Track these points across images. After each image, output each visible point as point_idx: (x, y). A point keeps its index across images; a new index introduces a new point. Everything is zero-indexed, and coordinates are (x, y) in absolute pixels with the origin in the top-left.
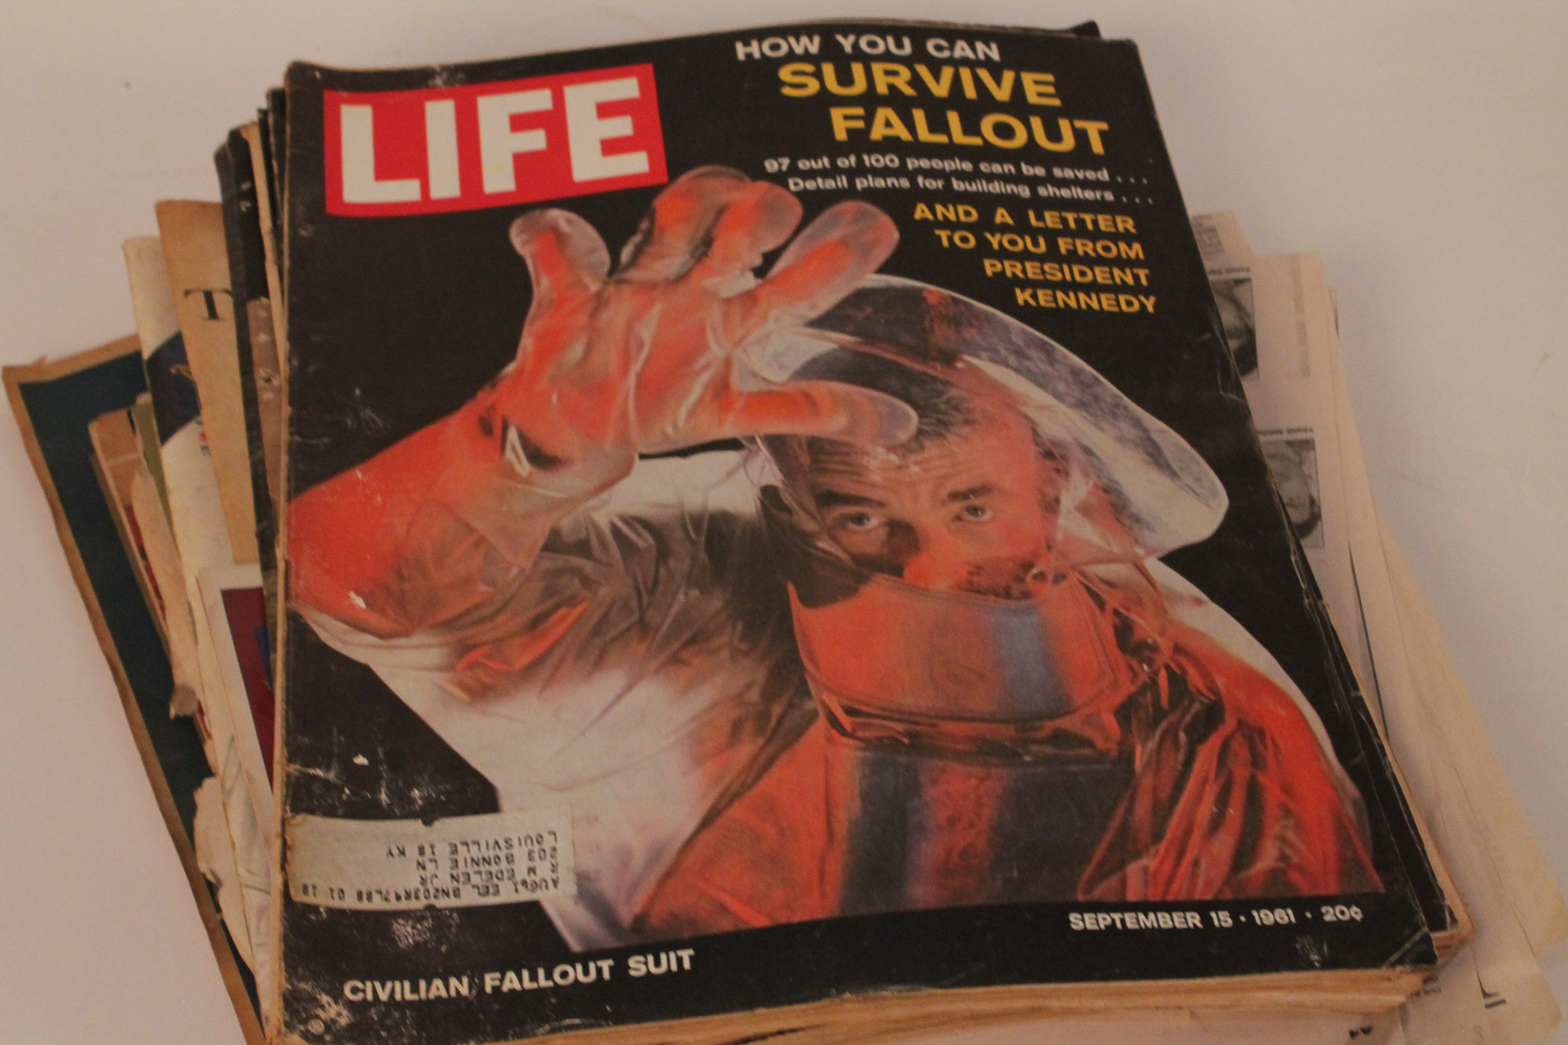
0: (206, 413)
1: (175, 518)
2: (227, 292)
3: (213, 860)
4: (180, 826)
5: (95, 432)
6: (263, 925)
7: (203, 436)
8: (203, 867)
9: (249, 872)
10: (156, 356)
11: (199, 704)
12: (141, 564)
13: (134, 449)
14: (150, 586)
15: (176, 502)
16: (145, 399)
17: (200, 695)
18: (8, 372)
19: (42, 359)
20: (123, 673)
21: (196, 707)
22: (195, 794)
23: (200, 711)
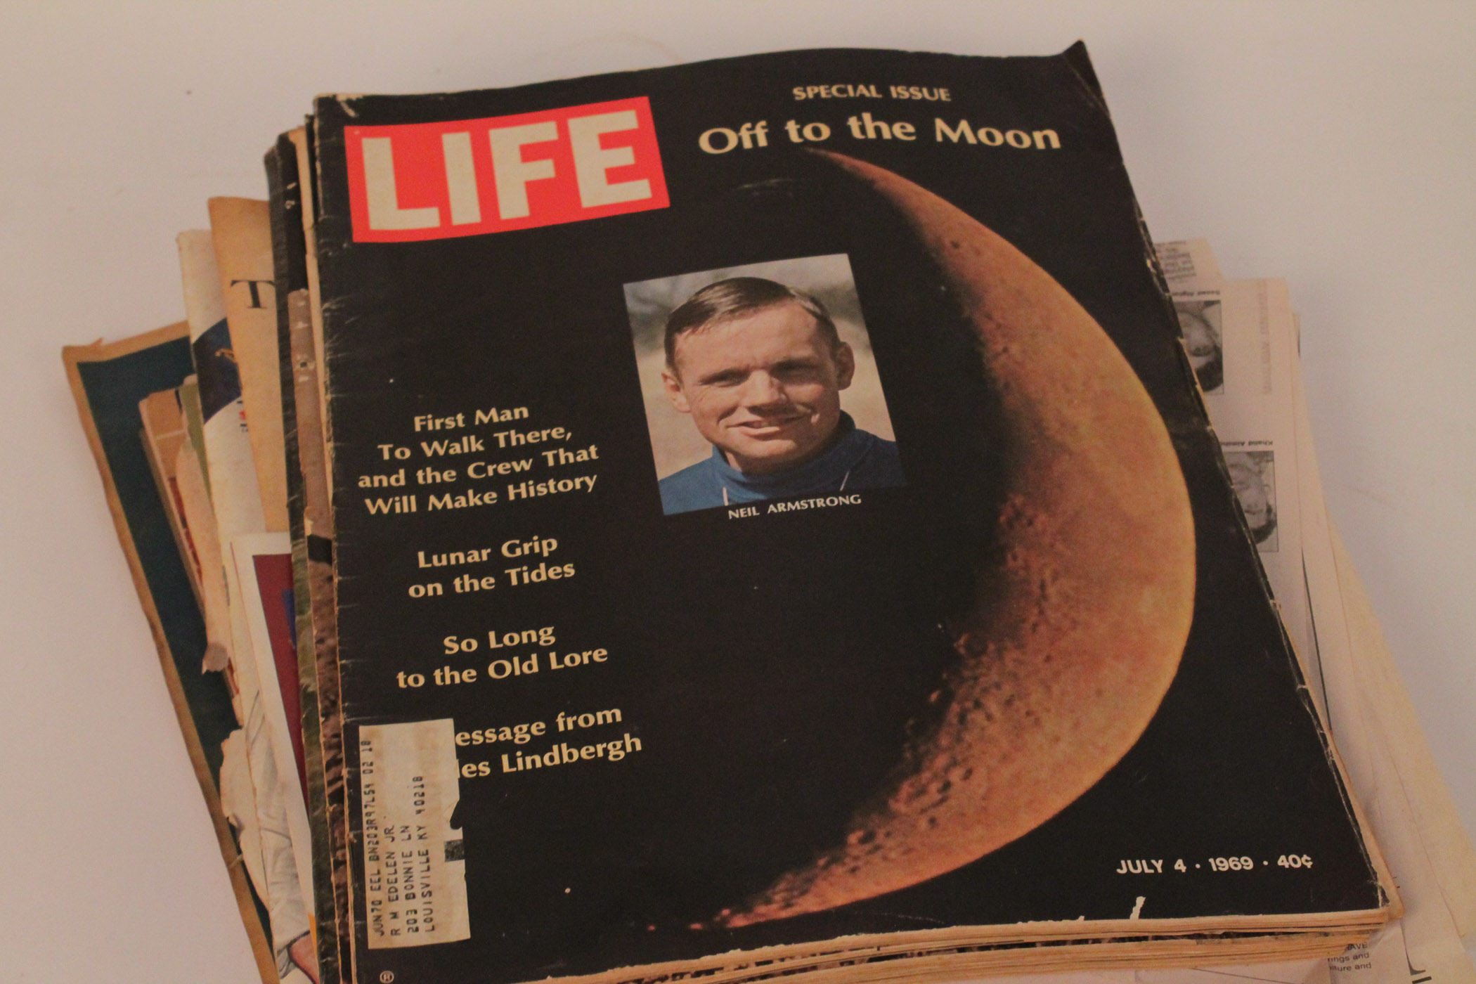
0: (246, 393)
1: (214, 489)
2: (270, 282)
3: (235, 806)
4: (207, 773)
5: (146, 408)
6: (280, 864)
7: (243, 414)
8: (227, 812)
9: (268, 816)
10: (203, 339)
11: (230, 661)
12: (182, 531)
13: (180, 427)
14: (189, 553)
15: (215, 474)
16: (192, 380)
17: (230, 654)
18: (68, 352)
19: (100, 341)
20: (161, 631)
21: (226, 664)
22: (222, 744)
23: (230, 667)
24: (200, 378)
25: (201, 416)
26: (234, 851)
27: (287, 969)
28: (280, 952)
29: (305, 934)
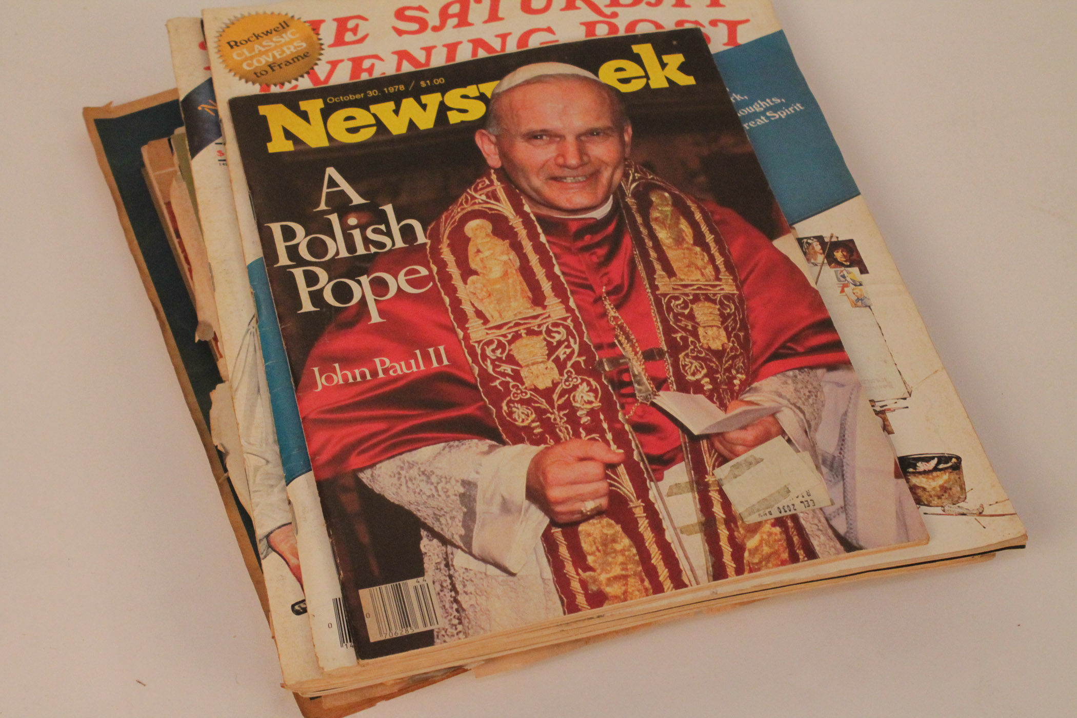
1: (201, 207)
3: (223, 436)
4: (200, 416)
5: (146, 152)
6: (258, 477)
7: (220, 153)
8: (216, 442)
9: (250, 444)
10: (188, 98)
11: (215, 334)
12: (176, 241)
13: (173, 165)
14: (182, 256)
15: (201, 197)
17: (215, 329)
18: (87, 111)
19: (111, 103)
20: (163, 314)
21: (213, 336)
22: (211, 393)
23: (216, 339)
24: (187, 128)
25: (190, 157)
26: (221, 470)
27: (267, 553)
28: (260, 540)
29: (279, 527)
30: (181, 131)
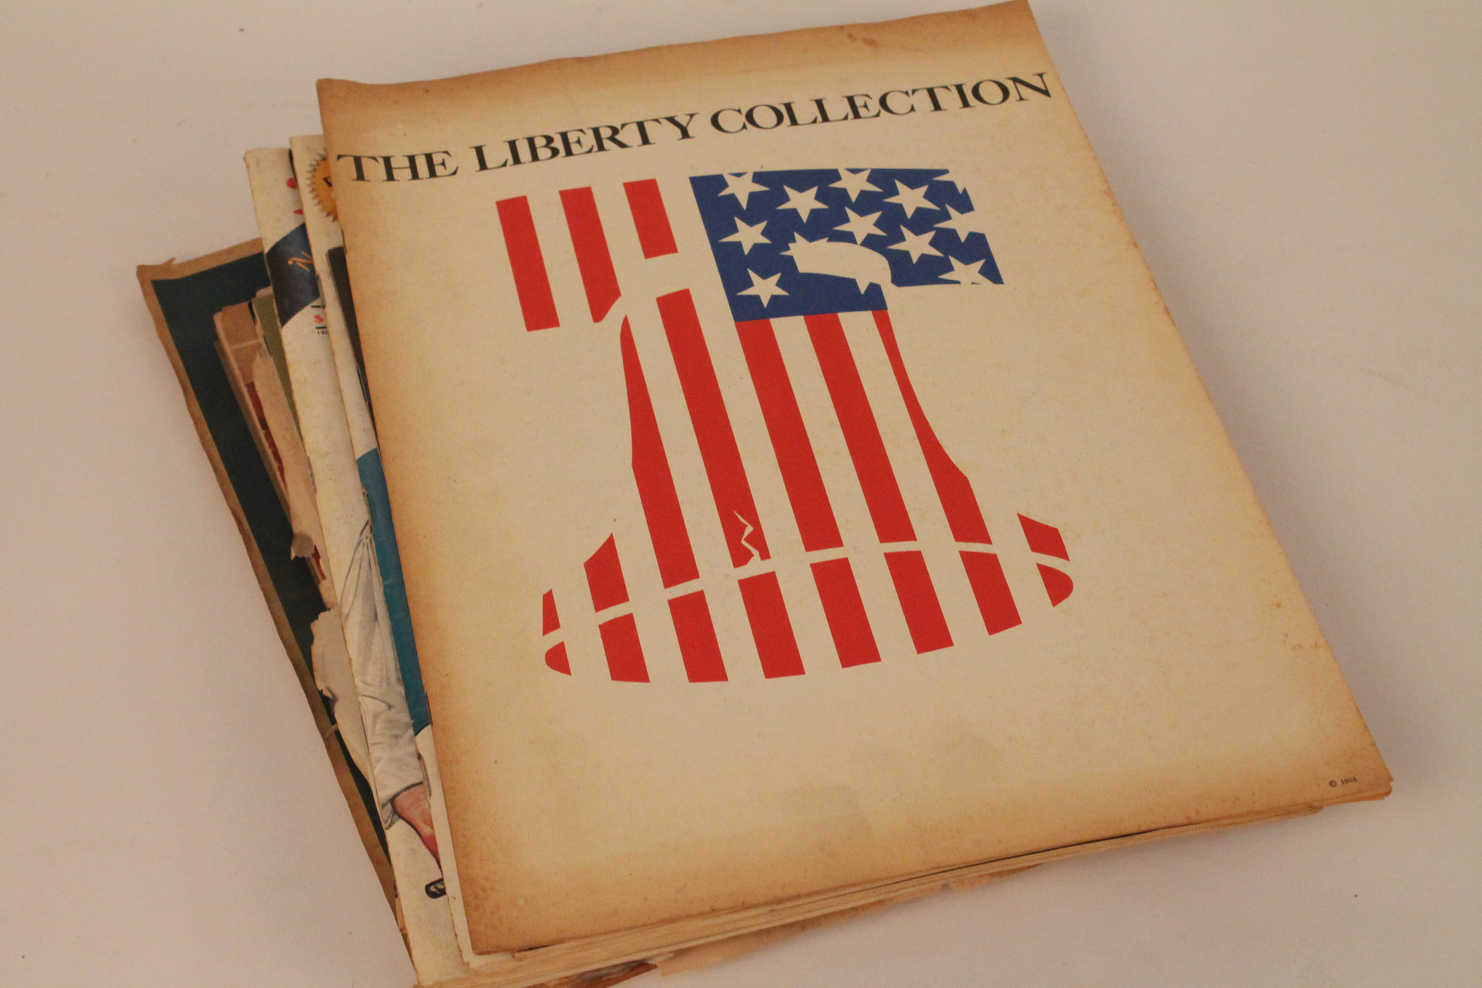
1: (295, 387)
3: (329, 678)
4: (298, 654)
5: (220, 321)
6: (379, 726)
7: (318, 316)
8: (320, 685)
9: (366, 684)
10: (276, 249)
11: (316, 549)
12: (262, 433)
14: (270, 452)
15: (294, 375)
17: (316, 541)
18: (142, 271)
19: (172, 260)
20: (247, 526)
21: (313, 551)
22: (312, 624)
23: (316, 555)
24: (275, 290)
25: (279, 324)
26: (327, 722)
27: (391, 821)
28: (383, 806)
29: (407, 788)
30: (266, 292)
